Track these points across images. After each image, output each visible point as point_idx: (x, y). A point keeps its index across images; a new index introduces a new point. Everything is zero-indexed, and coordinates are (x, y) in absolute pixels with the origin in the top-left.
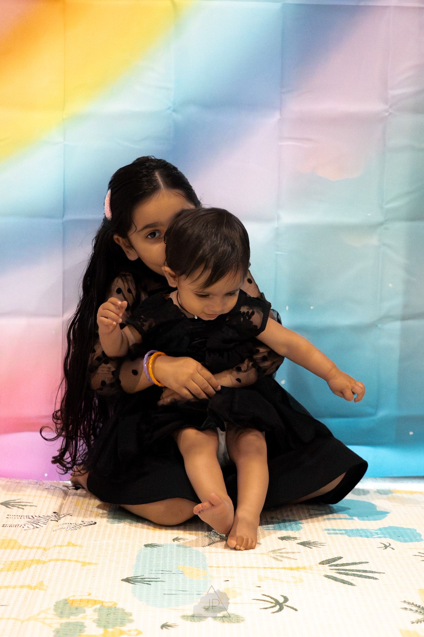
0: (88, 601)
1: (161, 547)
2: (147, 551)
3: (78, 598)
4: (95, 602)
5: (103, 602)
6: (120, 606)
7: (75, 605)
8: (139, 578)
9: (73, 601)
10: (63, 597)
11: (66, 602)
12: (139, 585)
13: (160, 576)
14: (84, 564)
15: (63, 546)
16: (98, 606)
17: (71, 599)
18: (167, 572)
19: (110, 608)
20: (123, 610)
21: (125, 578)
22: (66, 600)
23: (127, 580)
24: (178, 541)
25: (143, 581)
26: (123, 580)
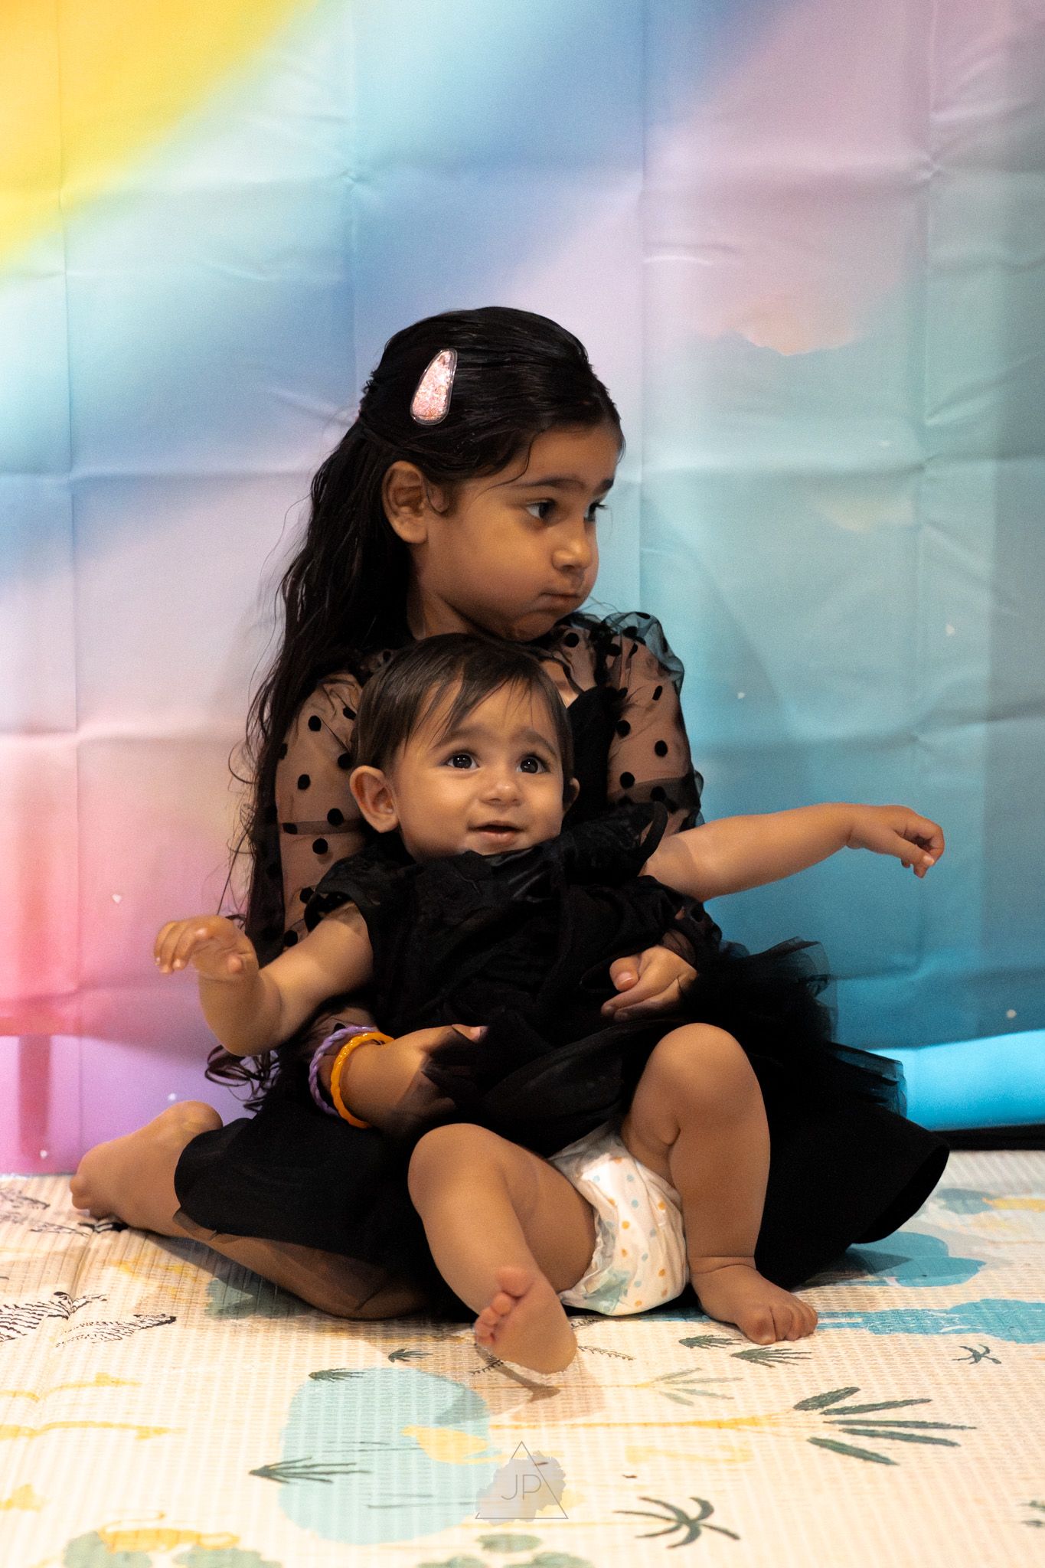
0: (158, 1534)
1: (358, 1377)
2: (317, 1390)
3: (128, 1526)
4: (177, 1537)
5: (199, 1537)
6: (247, 1544)
7: (121, 1547)
8: (297, 1464)
9: (116, 1535)
10: (88, 1527)
11: (96, 1539)
12: (298, 1486)
13: (357, 1457)
14: (144, 1433)
15: (85, 1386)
16: (186, 1547)
17: (110, 1530)
18: (377, 1447)
19: (218, 1551)
20: (256, 1555)
21: (258, 1466)
22: (96, 1534)
23: (267, 1473)
24: (405, 1360)
25: (309, 1472)
26: (254, 1473)
